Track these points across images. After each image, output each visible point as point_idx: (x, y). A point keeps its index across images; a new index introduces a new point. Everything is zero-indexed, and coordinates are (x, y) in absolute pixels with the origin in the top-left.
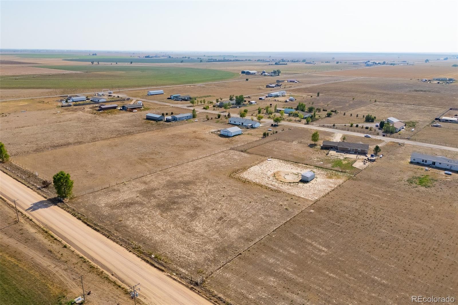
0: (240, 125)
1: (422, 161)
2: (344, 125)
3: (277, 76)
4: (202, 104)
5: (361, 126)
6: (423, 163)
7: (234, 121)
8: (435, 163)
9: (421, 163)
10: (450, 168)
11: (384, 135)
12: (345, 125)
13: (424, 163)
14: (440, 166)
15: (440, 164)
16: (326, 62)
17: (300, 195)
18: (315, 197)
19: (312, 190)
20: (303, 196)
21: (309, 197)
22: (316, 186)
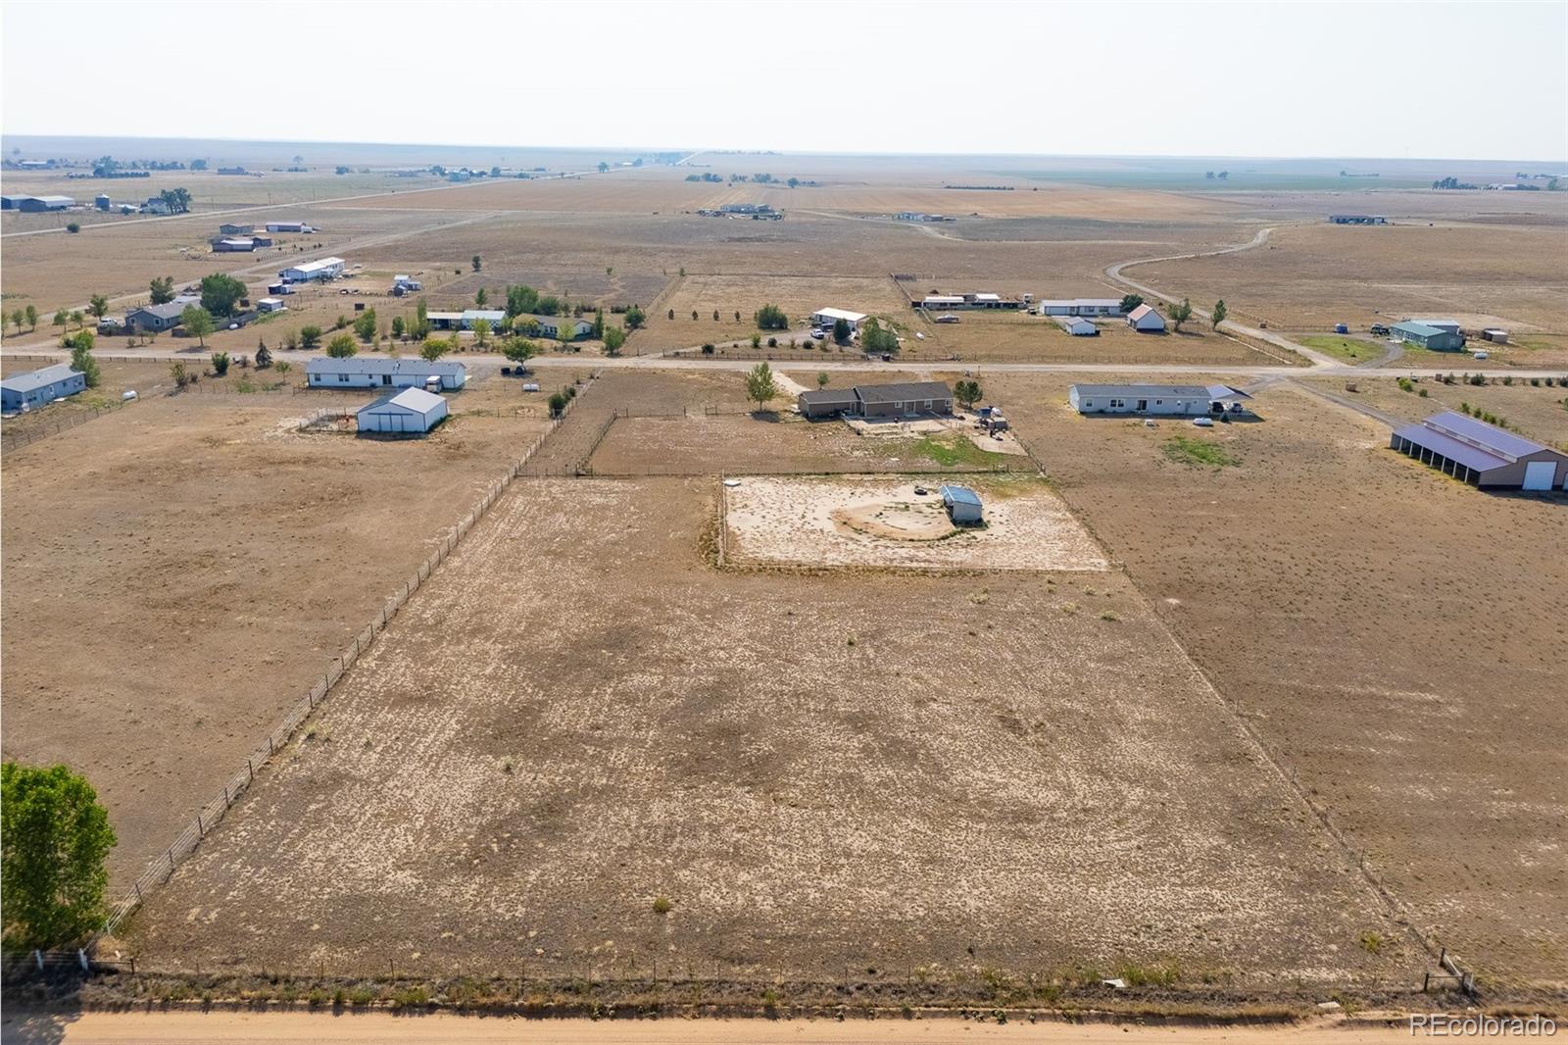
0: (373, 386)
1: (1112, 405)
2: (732, 344)
3: (181, 212)
4: (23, 329)
5: (790, 343)
6: (1113, 408)
7: (340, 375)
8: (1145, 402)
9: (1108, 410)
10: (1187, 409)
11: (888, 357)
12: (735, 346)
13: (1117, 408)
14: (1159, 409)
15: (1158, 402)
16: (290, 170)
17: (1048, 566)
18: (1096, 561)
19: (1043, 542)
20: (1062, 568)
21: (1078, 564)
22: (1022, 528)
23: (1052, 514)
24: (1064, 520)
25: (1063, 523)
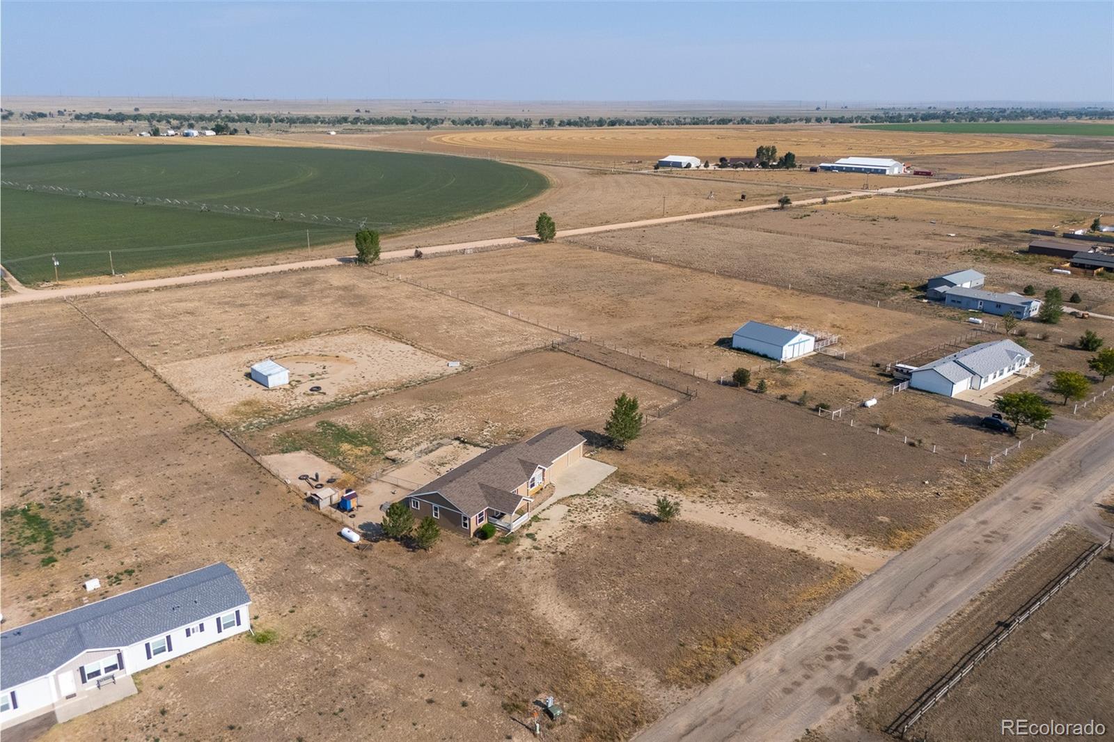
17: (194, 361)
18: (164, 370)
19: (203, 374)
20: (186, 362)
21: (176, 366)
22: (220, 380)
23: (203, 395)
24: (193, 393)
25: (192, 390)
